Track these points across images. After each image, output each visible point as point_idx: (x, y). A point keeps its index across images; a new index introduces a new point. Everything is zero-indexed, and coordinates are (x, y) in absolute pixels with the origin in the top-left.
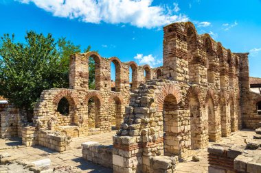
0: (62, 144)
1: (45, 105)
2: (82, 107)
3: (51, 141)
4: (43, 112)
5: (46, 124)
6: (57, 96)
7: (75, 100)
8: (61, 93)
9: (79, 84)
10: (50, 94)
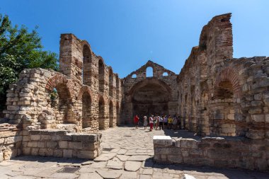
0: (96, 147)
1: (35, 90)
2: (77, 101)
3: (63, 144)
4: (32, 101)
5: (36, 120)
6: (51, 80)
7: (70, 91)
8: (56, 78)
9: (75, 74)
10: (42, 75)
